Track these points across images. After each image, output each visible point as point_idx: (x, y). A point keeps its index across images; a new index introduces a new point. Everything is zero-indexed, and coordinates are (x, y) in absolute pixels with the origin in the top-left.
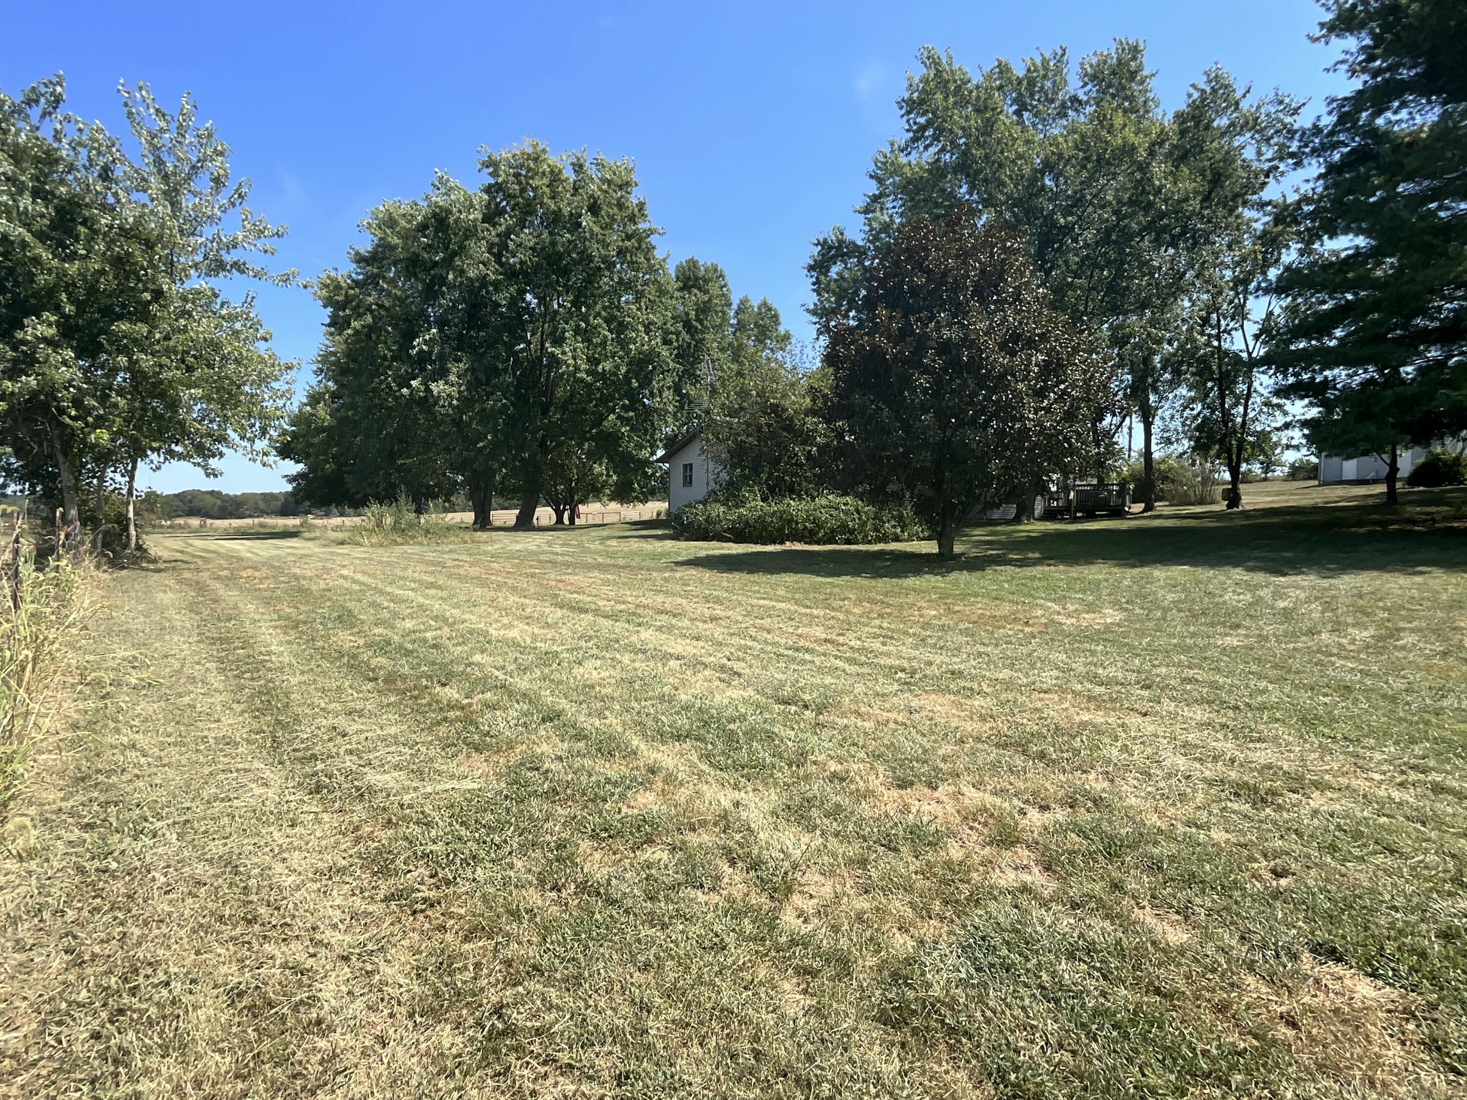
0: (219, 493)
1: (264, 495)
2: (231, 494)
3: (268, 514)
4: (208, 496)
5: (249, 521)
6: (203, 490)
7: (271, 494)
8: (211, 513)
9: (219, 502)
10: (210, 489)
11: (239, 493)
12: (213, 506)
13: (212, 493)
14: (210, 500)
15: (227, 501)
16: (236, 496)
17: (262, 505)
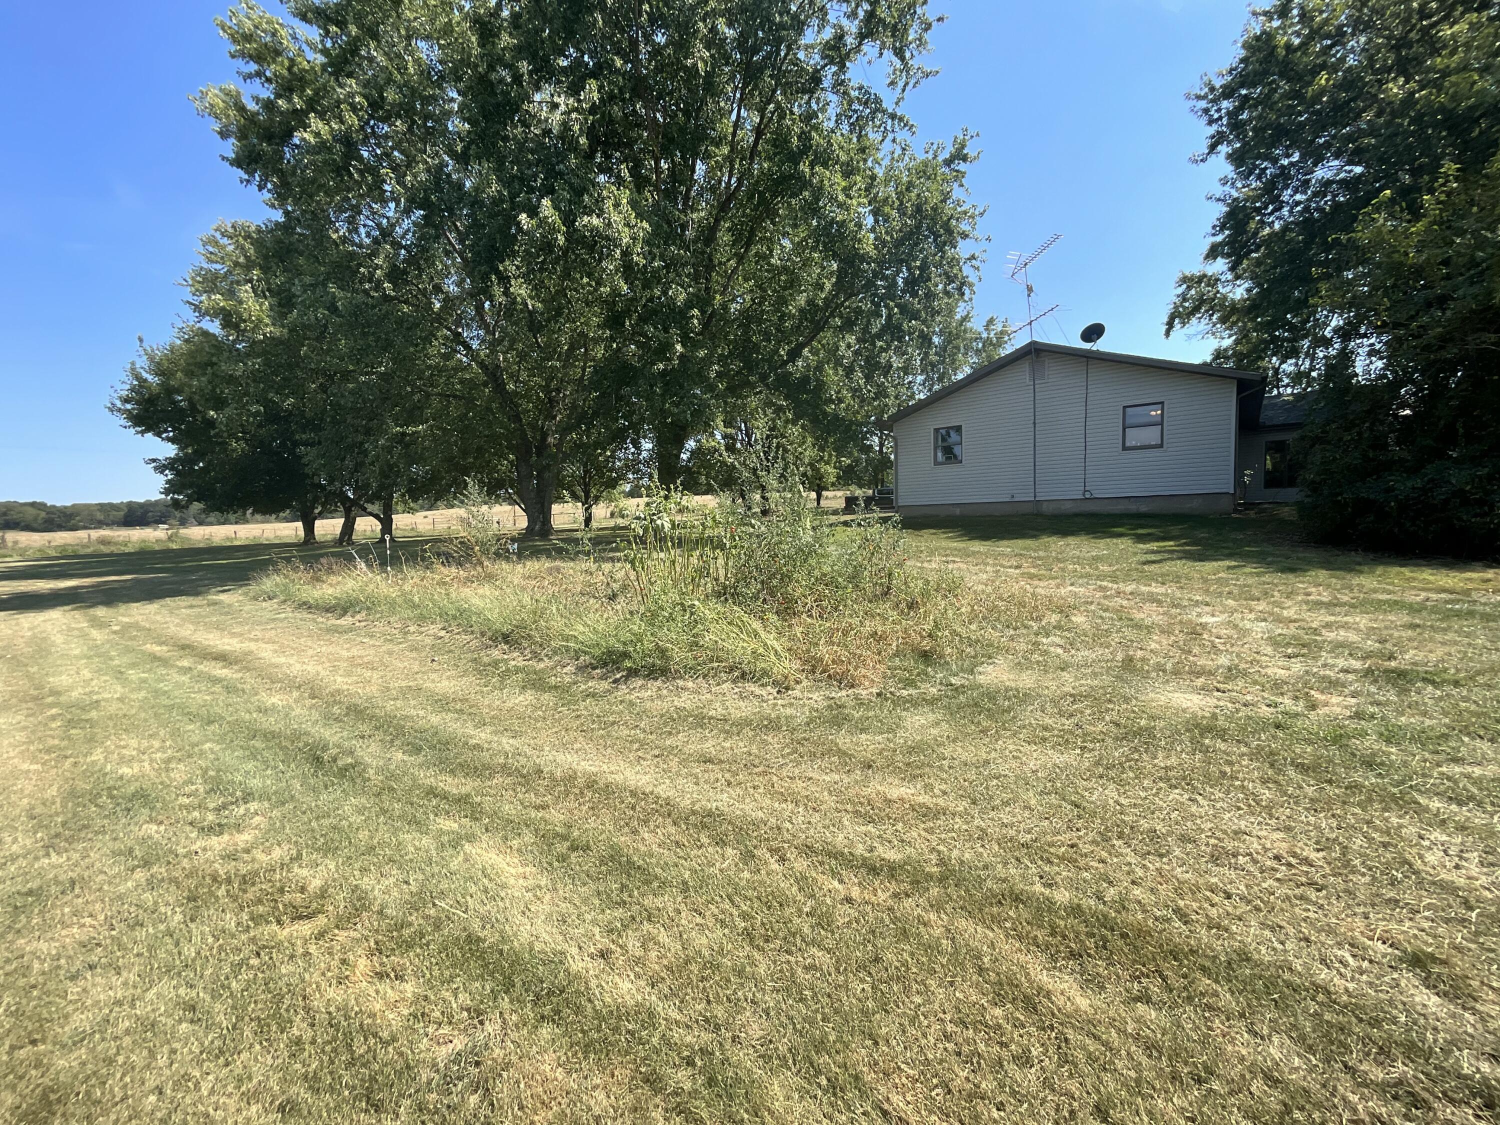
0: (44, 505)
1: (101, 505)
2: (58, 505)
3: (108, 525)
4: (30, 509)
5: (82, 534)
6: (22, 501)
7: (111, 505)
8: (35, 525)
9: (43, 514)
10: (31, 500)
11: (69, 504)
12: (36, 519)
13: (33, 504)
14: (32, 511)
15: (53, 513)
16: (66, 507)
17: (100, 516)
